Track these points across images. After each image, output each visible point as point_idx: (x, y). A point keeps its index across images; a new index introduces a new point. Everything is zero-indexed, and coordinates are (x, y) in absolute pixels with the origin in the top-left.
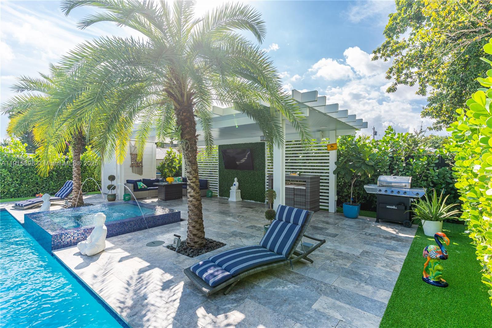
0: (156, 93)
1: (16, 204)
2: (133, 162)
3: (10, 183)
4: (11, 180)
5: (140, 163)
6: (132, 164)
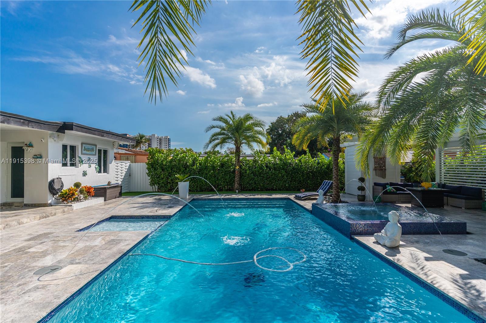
1: (296, 196)
2: (376, 166)
5: (383, 167)
6: (375, 167)
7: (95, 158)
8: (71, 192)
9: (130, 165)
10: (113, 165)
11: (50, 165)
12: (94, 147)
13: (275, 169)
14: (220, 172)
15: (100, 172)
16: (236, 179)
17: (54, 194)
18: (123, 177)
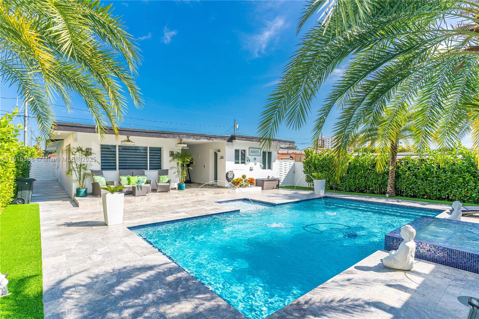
0: (447, 35)
3: (473, 188)
4: (474, 185)
7: (260, 158)
8: (238, 181)
9: (294, 164)
10: (276, 164)
11: (227, 162)
12: (259, 150)
13: (453, 172)
14: (371, 172)
15: (264, 168)
16: (389, 181)
17: (229, 181)
18: (287, 173)
